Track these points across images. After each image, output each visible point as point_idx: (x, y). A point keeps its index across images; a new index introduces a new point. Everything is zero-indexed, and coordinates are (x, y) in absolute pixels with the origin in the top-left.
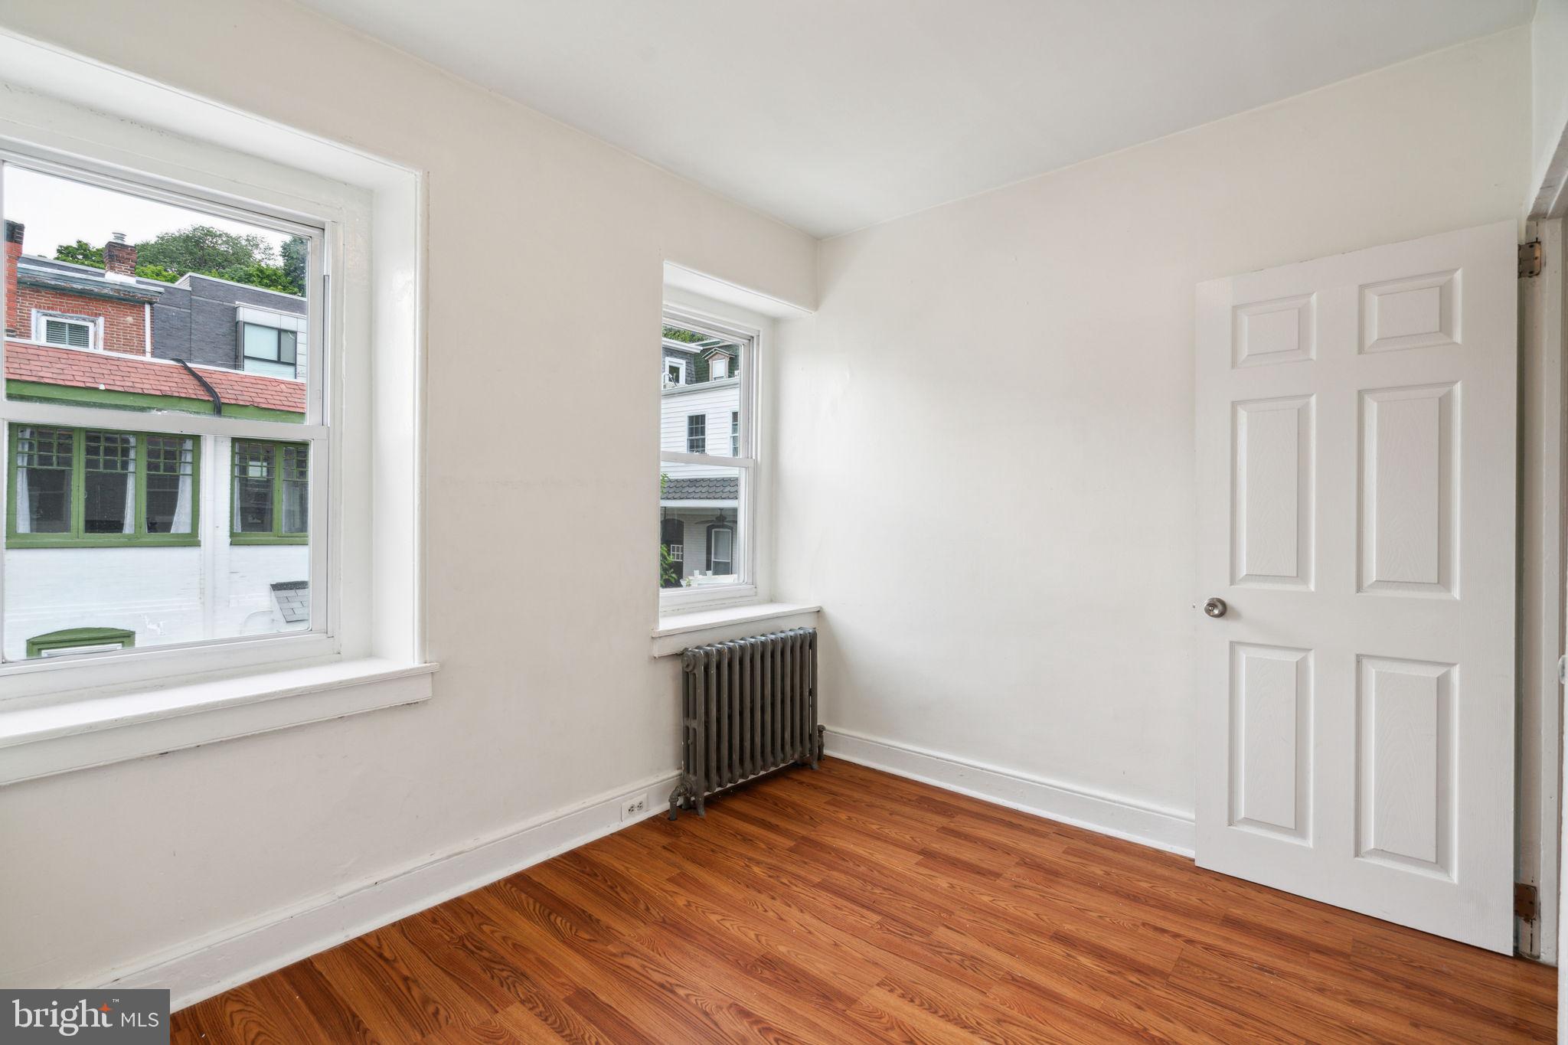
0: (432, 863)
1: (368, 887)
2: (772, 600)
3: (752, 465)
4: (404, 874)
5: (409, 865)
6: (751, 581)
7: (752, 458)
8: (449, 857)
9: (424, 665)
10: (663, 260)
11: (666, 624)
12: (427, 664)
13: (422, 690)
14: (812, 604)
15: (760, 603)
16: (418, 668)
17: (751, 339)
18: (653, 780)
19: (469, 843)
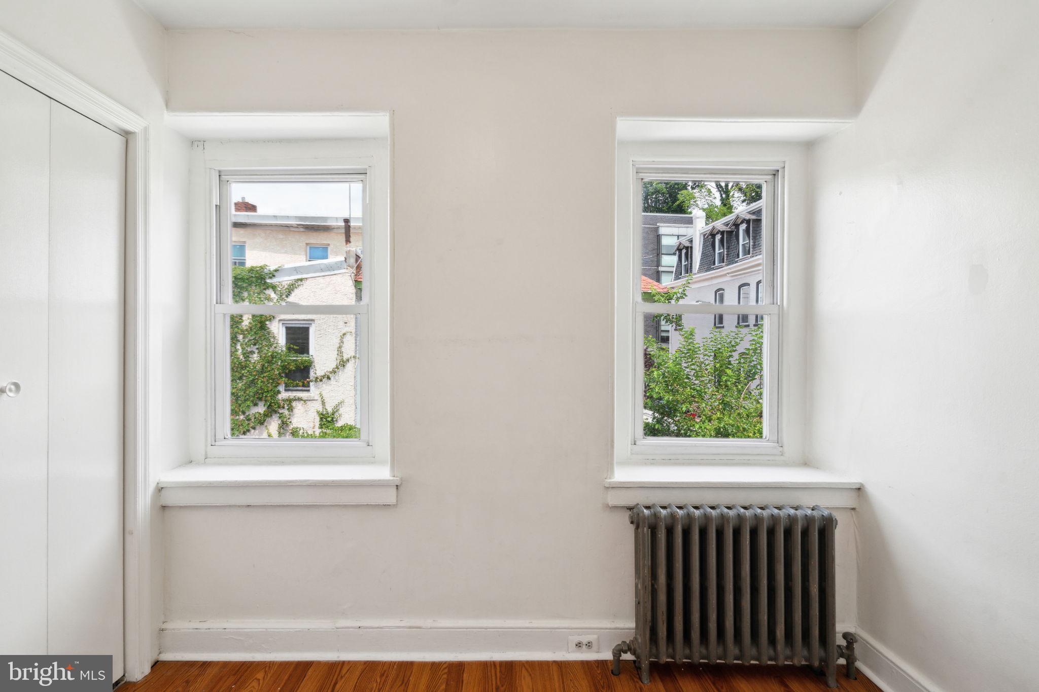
0: (399, 627)
1: (355, 628)
2: (806, 463)
3: (776, 312)
4: (378, 628)
5: (384, 623)
6: (776, 438)
7: (777, 304)
8: (410, 627)
9: (392, 478)
10: (616, 118)
11: (621, 475)
12: (394, 478)
13: (390, 497)
14: (853, 479)
15: (786, 464)
16: (389, 480)
17: (775, 174)
18: (607, 624)
19: (428, 623)
